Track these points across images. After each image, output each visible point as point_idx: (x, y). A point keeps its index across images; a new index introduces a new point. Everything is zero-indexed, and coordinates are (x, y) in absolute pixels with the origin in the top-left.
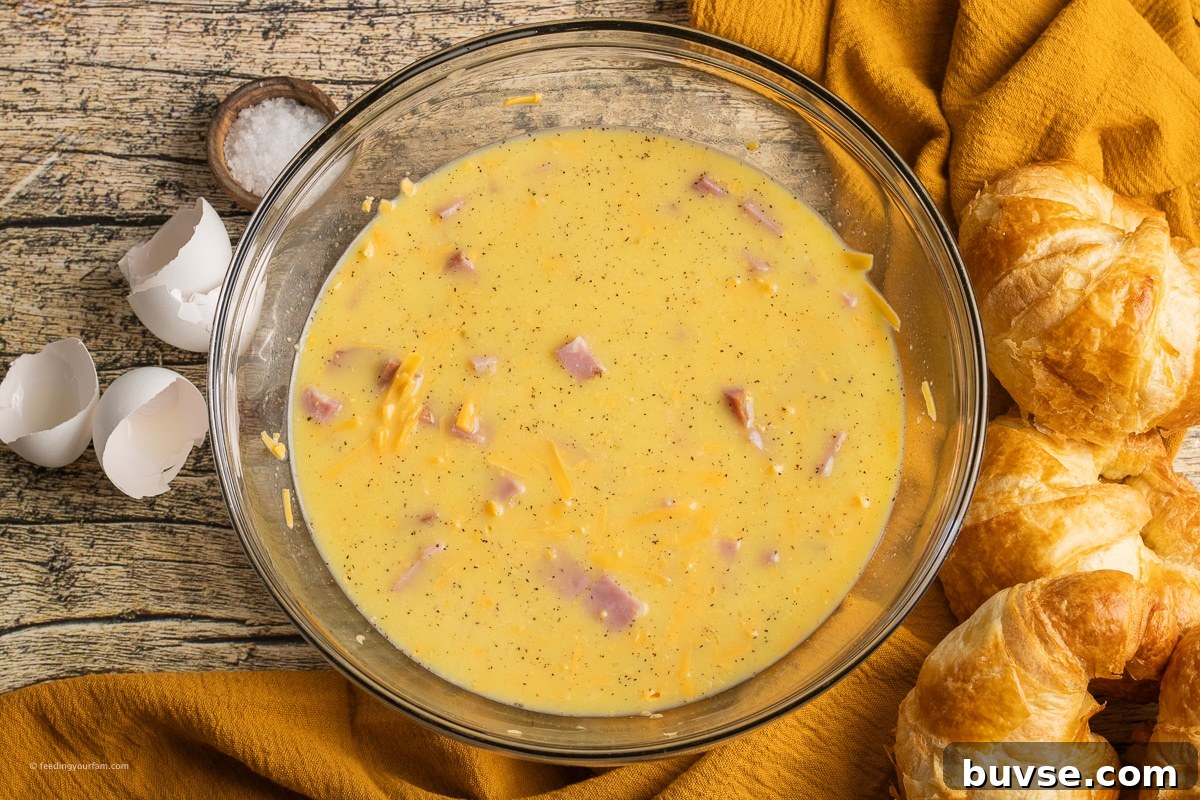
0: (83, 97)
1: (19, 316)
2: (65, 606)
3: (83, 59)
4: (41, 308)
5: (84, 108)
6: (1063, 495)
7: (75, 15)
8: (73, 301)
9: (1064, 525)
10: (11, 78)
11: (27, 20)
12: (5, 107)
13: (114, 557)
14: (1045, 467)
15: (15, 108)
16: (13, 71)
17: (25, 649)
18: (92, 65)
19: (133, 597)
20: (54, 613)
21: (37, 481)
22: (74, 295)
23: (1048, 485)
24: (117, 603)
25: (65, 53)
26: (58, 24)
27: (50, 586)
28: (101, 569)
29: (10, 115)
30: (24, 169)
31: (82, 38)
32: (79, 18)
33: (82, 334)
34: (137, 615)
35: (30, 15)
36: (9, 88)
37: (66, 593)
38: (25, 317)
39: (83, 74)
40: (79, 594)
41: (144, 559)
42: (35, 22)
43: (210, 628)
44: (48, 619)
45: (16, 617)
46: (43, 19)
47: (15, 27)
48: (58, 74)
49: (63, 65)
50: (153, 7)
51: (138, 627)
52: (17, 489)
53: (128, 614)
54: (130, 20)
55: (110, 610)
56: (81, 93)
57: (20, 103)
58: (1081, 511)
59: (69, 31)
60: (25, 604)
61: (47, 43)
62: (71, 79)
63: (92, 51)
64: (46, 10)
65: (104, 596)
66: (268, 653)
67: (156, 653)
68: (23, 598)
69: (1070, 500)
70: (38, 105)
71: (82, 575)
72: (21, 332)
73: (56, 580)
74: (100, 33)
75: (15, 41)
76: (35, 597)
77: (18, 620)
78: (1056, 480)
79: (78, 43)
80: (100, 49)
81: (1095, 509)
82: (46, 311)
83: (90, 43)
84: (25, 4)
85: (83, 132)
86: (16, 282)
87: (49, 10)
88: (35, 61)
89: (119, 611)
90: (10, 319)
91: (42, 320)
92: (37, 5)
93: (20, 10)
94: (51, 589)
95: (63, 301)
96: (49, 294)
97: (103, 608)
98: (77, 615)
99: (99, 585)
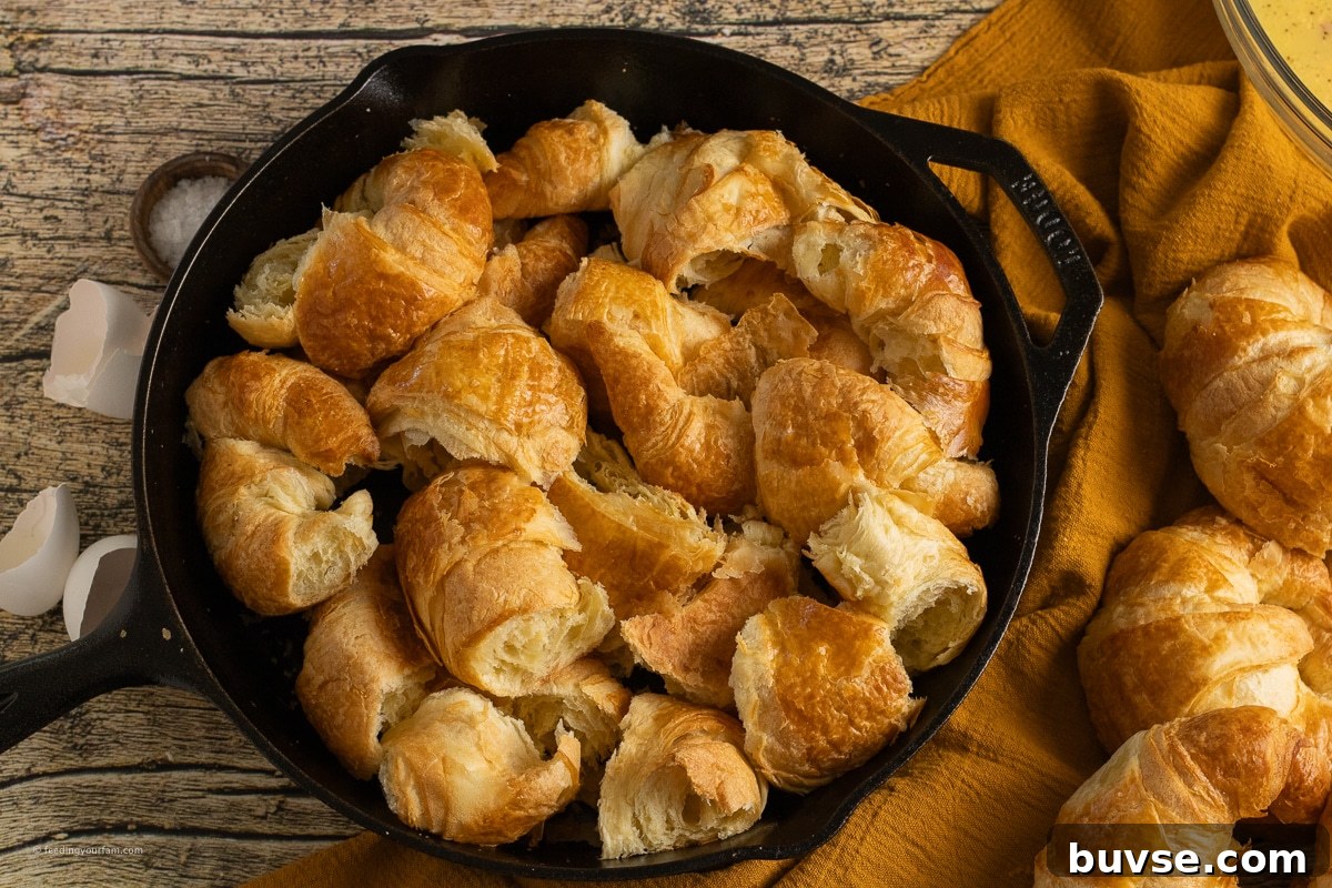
0: (108, 226)
1: (36, 451)
2: (80, 755)
3: (107, 187)
4: (59, 443)
5: (108, 237)
6: (1227, 609)
7: (100, 141)
8: (94, 436)
9: (1226, 638)
10: (31, 206)
11: (48, 145)
12: (24, 235)
13: (134, 704)
14: (1209, 580)
15: (35, 236)
16: (34, 198)
17: (36, 800)
18: (118, 193)
19: (153, 746)
20: (67, 762)
21: (52, 623)
22: (95, 430)
23: (1212, 597)
24: (137, 752)
25: (88, 181)
26: (82, 150)
27: (64, 733)
28: (120, 716)
29: (30, 243)
30: (44, 299)
31: (108, 165)
32: (104, 145)
33: (103, 470)
34: (157, 765)
35: (52, 141)
36: (29, 216)
37: (82, 741)
38: (43, 453)
39: (108, 202)
40: (96, 742)
41: (167, 706)
42: (58, 147)
43: (236, 779)
44: (61, 768)
45: (27, 766)
46: (66, 146)
47: (37, 153)
48: (82, 202)
49: (87, 192)
50: (183, 134)
51: (158, 778)
52: (31, 632)
53: (149, 764)
54: (158, 148)
55: (129, 759)
56: (106, 222)
57: (41, 231)
58: (1245, 627)
59: (93, 158)
60: (37, 753)
61: (70, 170)
62: (96, 207)
63: (118, 179)
64: (69, 136)
65: (122, 744)
66: (298, 806)
67: (177, 805)
68: (35, 746)
69: (1233, 615)
70: (60, 233)
71: (98, 722)
72: (38, 467)
73: (71, 728)
74: (126, 161)
75: (36, 167)
76: (48, 745)
77: (29, 769)
78: (1220, 593)
79: (103, 170)
80: (126, 177)
81: (1258, 627)
82: (64, 446)
83: (116, 171)
84: (48, 130)
85: (106, 262)
86: (33, 416)
87: (73, 136)
88: (56, 188)
89: (138, 760)
90: (26, 454)
91: (60, 455)
92: (60, 131)
93: (42, 135)
94: (65, 737)
95: (83, 436)
96: (68, 429)
97: (121, 757)
98: (94, 765)
99: (118, 732)
